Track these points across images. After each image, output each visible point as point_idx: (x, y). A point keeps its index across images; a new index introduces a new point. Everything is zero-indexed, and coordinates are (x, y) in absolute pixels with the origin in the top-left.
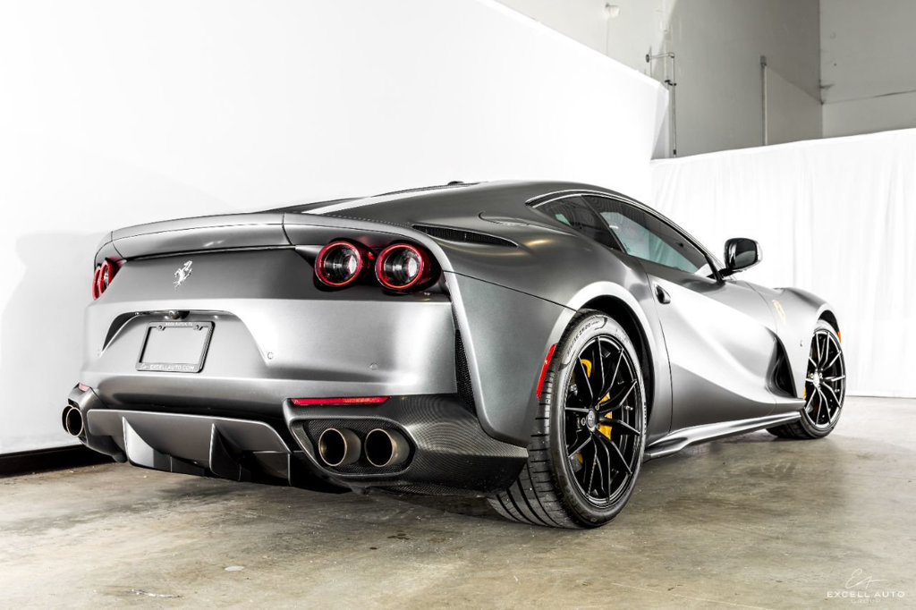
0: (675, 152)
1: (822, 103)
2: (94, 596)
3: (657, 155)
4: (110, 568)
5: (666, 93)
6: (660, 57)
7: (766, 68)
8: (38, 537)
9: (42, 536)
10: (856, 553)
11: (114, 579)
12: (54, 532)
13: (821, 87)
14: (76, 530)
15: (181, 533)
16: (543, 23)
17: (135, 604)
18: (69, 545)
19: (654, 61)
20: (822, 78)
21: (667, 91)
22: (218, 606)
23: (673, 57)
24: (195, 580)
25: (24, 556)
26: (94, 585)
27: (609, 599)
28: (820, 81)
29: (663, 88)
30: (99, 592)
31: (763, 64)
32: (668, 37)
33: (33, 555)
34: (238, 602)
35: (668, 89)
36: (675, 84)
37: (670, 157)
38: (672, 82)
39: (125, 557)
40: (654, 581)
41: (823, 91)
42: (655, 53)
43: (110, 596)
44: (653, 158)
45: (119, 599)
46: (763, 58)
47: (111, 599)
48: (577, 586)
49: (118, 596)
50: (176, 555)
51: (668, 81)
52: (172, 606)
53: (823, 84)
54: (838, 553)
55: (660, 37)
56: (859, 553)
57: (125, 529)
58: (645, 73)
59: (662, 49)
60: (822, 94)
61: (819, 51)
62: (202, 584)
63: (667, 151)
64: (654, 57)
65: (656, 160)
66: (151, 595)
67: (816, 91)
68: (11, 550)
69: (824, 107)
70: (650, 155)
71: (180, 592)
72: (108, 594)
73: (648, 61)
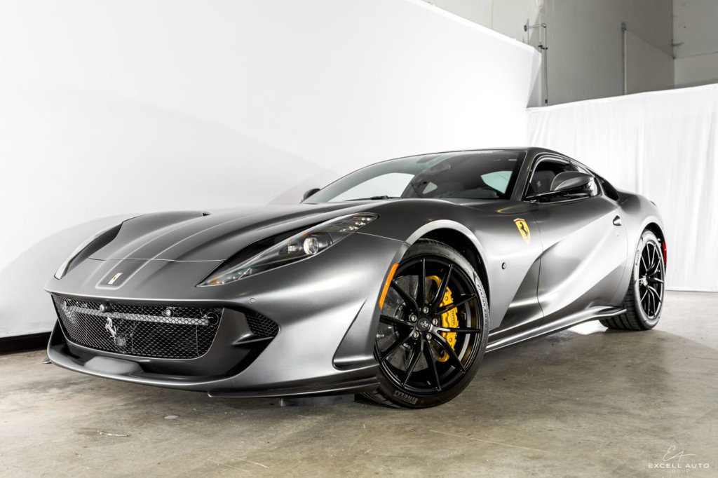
0: (546, 101)
1: (674, 58)
2: (71, 435)
3: (532, 104)
4: (87, 416)
5: (540, 56)
6: (536, 27)
7: (626, 31)
8: (42, 394)
9: (45, 394)
10: (617, 411)
11: (87, 424)
12: (54, 391)
13: (673, 45)
14: (68, 390)
15: (141, 392)
16: (436, 6)
17: (98, 441)
18: (63, 400)
19: (531, 31)
20: (675, 38)
21: (540, 54)
22: (153, 443)
23: (545, 27)
24: (142, 424)
25: (30, 408)
26: (73, 427)
27: (424, 441)
28: (672, 40)
29: (537, 51)
30: (75, 433)
31: (624, 29)
32: (542, 10)
33: (37, 407)
34: (167, 440)
35: (541, 52)
36: (547, 49)
37: (543, 106)
38: (544, 46)
39: (99, 408)
40: (461, 429)
41: (675, 48)
42: (532, 23)
43: (82, 435)
44: (528, 106)
45: (87, 437)
46: (623, 24)
47: (82, 437)
48: (405, 432)
49: (87, 435)
50: (134, 408)
51: (541, 46)
52: (122, 442)
53: (675, 43)
54: (604, 411)
55: (536, 11)
56: (620, 411)
57: (103, 389)
58: (524, 42)
59: (537, 21)
60: (674, 52)
61: (672, 17)
62: (145, 428)
63: (540, 100)
64: (531, 27)
65: (530, 108)
66: (110, 434)
67: (669, 49)
68: (22, 403)
69: (675, 60)
70: (526, 104)
71: (129, 433)
72: (80, 433)
73: (526, 30)
